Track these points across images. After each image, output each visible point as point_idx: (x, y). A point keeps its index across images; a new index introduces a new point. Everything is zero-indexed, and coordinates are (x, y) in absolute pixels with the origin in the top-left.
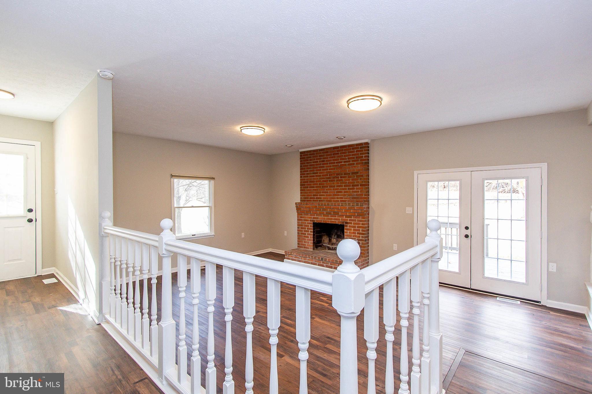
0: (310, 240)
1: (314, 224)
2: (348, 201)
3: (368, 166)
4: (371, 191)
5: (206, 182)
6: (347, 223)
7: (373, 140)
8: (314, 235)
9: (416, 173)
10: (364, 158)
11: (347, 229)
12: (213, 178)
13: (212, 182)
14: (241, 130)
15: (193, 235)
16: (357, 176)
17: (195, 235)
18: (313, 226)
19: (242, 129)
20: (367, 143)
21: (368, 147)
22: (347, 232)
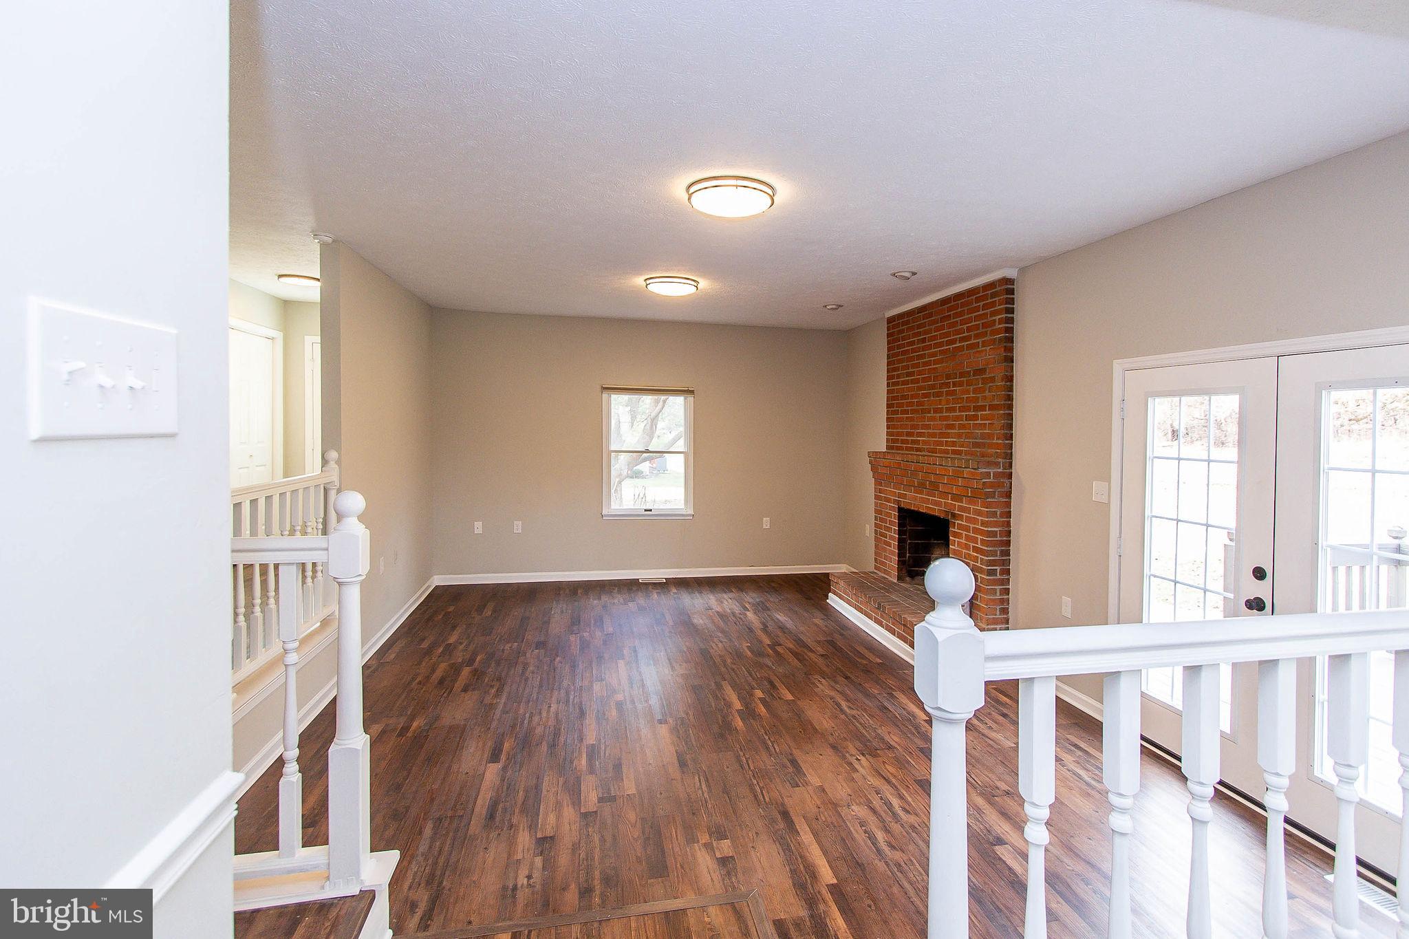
0: (892, 553)
1: (900, 510)
2: (967, 453)
3: (1011, 350)
4: (1016, 423)
5: (680, 400)
6: (954, 515)
7: (1023, 270)
8: (900, 541)
9: (1118, 366)
10: (998, 326)
11: (956, 535)
12: (692, 392)
13: (691, 399)
14: (647, 285)
15: (645, 510)
16: (985, 381)
17: (651, 510)
18: (900, 518)
19: (648, 282)
20: (1008, 281)
21: (1012, 292)
22: (955, 543)
